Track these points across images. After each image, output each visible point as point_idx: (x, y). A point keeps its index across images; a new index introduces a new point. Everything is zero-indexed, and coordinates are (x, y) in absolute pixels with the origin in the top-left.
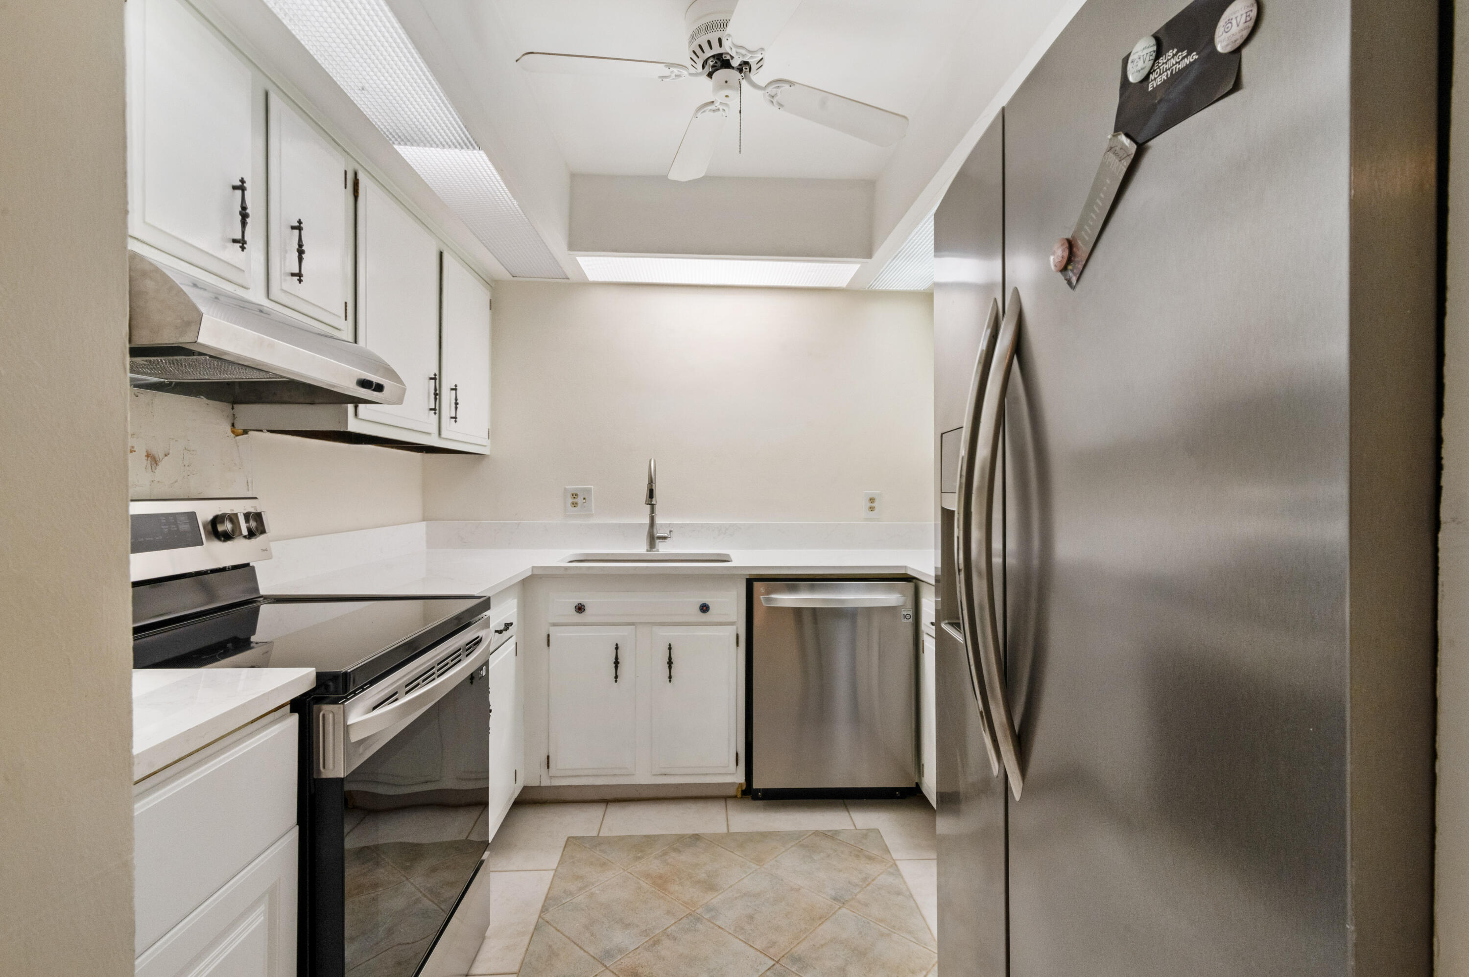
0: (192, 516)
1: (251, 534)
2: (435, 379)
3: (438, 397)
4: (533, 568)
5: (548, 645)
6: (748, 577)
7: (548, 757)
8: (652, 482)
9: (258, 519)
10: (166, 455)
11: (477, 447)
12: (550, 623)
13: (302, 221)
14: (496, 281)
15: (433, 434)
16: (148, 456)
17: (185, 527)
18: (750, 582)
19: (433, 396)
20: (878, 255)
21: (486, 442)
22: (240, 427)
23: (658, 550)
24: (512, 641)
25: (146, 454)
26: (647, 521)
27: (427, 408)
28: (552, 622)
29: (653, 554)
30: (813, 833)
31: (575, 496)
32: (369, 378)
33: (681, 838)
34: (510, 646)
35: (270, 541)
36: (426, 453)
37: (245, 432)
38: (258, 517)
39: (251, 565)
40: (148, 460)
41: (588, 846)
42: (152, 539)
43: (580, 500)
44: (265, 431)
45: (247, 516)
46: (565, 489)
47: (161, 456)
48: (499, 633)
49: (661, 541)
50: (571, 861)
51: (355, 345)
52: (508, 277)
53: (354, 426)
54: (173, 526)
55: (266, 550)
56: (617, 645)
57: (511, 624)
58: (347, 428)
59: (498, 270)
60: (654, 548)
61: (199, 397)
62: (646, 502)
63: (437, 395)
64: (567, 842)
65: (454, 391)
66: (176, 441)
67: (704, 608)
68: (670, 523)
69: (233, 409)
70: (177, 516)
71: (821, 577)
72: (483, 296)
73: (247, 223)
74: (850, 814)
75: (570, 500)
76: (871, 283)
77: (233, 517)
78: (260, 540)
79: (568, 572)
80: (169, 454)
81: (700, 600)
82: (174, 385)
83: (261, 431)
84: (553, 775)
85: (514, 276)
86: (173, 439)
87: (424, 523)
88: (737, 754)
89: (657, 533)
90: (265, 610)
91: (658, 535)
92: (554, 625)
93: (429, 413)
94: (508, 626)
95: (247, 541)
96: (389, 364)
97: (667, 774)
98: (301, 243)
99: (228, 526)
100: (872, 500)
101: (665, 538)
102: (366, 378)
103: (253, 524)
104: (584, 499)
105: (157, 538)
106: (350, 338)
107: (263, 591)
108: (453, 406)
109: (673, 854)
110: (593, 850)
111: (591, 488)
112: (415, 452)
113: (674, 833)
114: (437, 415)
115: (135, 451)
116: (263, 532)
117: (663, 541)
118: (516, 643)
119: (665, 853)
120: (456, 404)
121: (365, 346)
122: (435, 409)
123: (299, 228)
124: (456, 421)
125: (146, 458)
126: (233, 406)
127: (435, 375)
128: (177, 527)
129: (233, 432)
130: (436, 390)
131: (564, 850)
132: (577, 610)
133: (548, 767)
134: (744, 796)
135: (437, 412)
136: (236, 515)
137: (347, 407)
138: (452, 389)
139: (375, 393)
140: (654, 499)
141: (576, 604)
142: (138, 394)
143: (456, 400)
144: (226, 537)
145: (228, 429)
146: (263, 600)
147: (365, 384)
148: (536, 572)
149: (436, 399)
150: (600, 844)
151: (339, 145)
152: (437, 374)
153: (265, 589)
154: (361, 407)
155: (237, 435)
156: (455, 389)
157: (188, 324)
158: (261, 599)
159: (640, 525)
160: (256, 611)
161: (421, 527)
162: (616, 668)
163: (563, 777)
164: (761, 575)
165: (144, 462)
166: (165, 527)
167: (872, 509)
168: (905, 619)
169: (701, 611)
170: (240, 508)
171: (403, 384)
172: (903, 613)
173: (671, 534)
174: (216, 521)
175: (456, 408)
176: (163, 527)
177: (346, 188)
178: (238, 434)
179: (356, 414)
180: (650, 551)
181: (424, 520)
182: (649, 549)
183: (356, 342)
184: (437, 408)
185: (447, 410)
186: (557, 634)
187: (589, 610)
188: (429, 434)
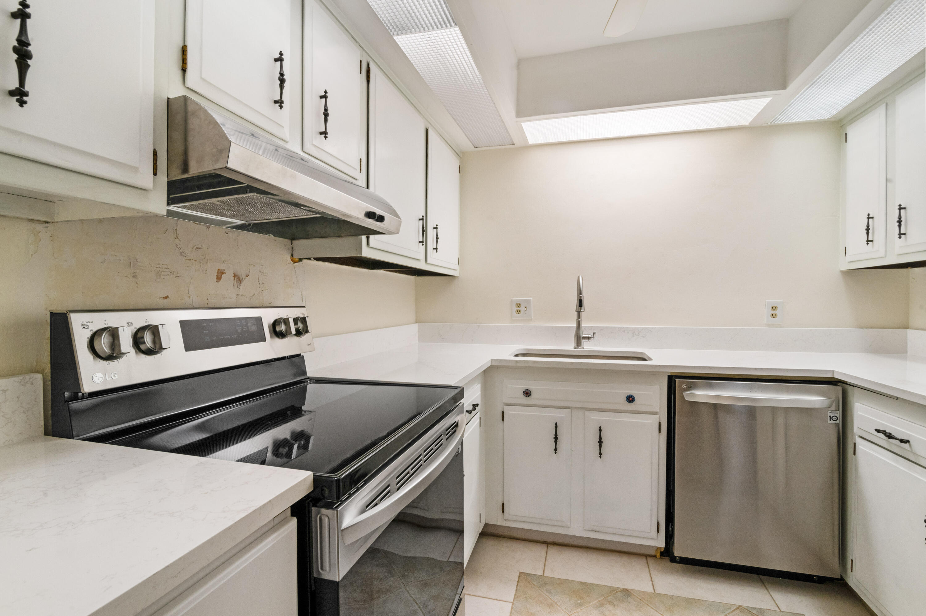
0: (259, 320)
1: (299, 333)
2: (423, 219)
3: (425, 233)
4: (492, 360)
5: (503, 420)
6: (670, 374)
7: (503, 504)
8: (581, 295)
9: (304, 322)
10: (247, 276)
11: (450, 270)
12: (504, 403)
13: (327, 91)
14: (463, 153)
15: (421, 261)
16: (235, 276)
17: (253, 328)
18: (671, 379)
19: (421, 232)
20: (792, 87)
21: (457, 267)
22: (296, 256)
23: (583, 347)
24: (478, 416)
25: (234, 275)
26: (575, 325)
27: (418, 241)
28: (505, 402)
29: (579, 351)
30: (738, 608)
31: (518, 305)
32: (373, 211)
33: (613, 590)
34: (475, 421)
35: (313, 338)
36: (418, 276)
37: (300, 260)
38: (304, 320)
39: (302, 355)
40: (234, 279)
41: (535, 583)
42: (229, 337)
43: (522, 309)
44: (312, 259)
45: (296, 321)
46: (512, 301)
47: (244, 276)
48: (469, 413)
49: (586, 340)
50: (525, 596)
51: (367, 190)
52: (470, 147)
53: (367, 253)
54: (245, 327)
55: (310, 345)
56: (556, 424)
57: (477, 405)
58: (362, 254)
59: (465, 144)
60: (580, 346)
61: (269, 235)
62: (576, 310)
63: (424, 231)
64: (519, 577)
65: (436, 229)
66: (254, 266)
67: (631, 399)
68: (592, 327)
69: (292, 244)
70: (248, 320)
71: (740, 377)
72: (454, 163)
73: (284, 86)
74: (768, 591)
75: (515, 309)
76: (776, 117)
77: (287, 321)
78: (305, 338)
79: (518, 365)
80: (249, 275)
81: (627, 392)
82: (252, 226)
83: (309, 259)
84: (506, 519)
85: (476, 147)
86: (252, 264)
87: (417, 325)
88: (658, 524)
89: (583, 334)
90: (311, 388)
91: (583, 335)
92: (507, 404)
93: (419, 245)
94: (475, 406)
95: (296, 339)
96: (392, 206)
97: (597, 531)
98: (326, 108)
99: (283, 327)
100: (774, 308)
101: (589, 338)
102: (371, 210)
103: (300, 326)
104: (526, 307)
105: (233, 336)
106: (364, 185)
107: (310, 374)
108: (435, 240)
109: (609, 607)
110: (540, 589)
111: (531, 299)
112: (411, 275)
113: (606, 585)
114: (424, 246)
115: (226, 273)
116: (307, 331)
117: (588, 340)
118: (480, 418)
119: (602, 605)
120: (437, 238)
121: (374, 191)
122: (423, 242)
123: (325, 97)
124: (437, 251)
125: (234, 278)
126: (292, 242)
127: (423, 217)
128: (248, 328)
129: (292, 260)
130: (423, 228)
131: (517, 585)
132: (525, 395)
133: (503, 512)
134: (662, 557)
135: (424, 243)
136: (288, 319)
137: (362, 238)
138: (434, 228)
139: (378, 224)
140: (583, 308)
141: (524, 390)
142: (228, 232)
143: (437, 236)
144: (281, 335)
145: (289, 258)
146: (309, 380)
147: (370, 215)
148: (494, 364)
149: (423, 234)
150: (546, 584)
151: (356, 41)
152: (425, 216)
153: (311, 372)
154: (372, 237)
155: (295, 263)
156: (437, 228)
157: (221, 151)
158: (308, 380)
159: (569, 328)
160: (305, 388)
161: (415, 327)
162: (556, 442)
163: (514, 521)
164: (682, 373)
165: (232, 281)
166: (239, 328)
167: (774, 316)
168: (832, 421)
169: (628, 401)
170: (291, 314)
171: (400, 218)
172: (830, 414)
173: (594, 335)
174: (276, 323)
175: (437, 241)
176: (237, 328)
177: (361, 73)
178: (296, 261)
179: (368, 244)
180: (577, 348)
181: (416, 322)
182: (576, 346)
183: (368, 188)
184: (424, 240)
185: (431, 243)
186: (509, 411)
187: (534, 395)
188: (419, 260)
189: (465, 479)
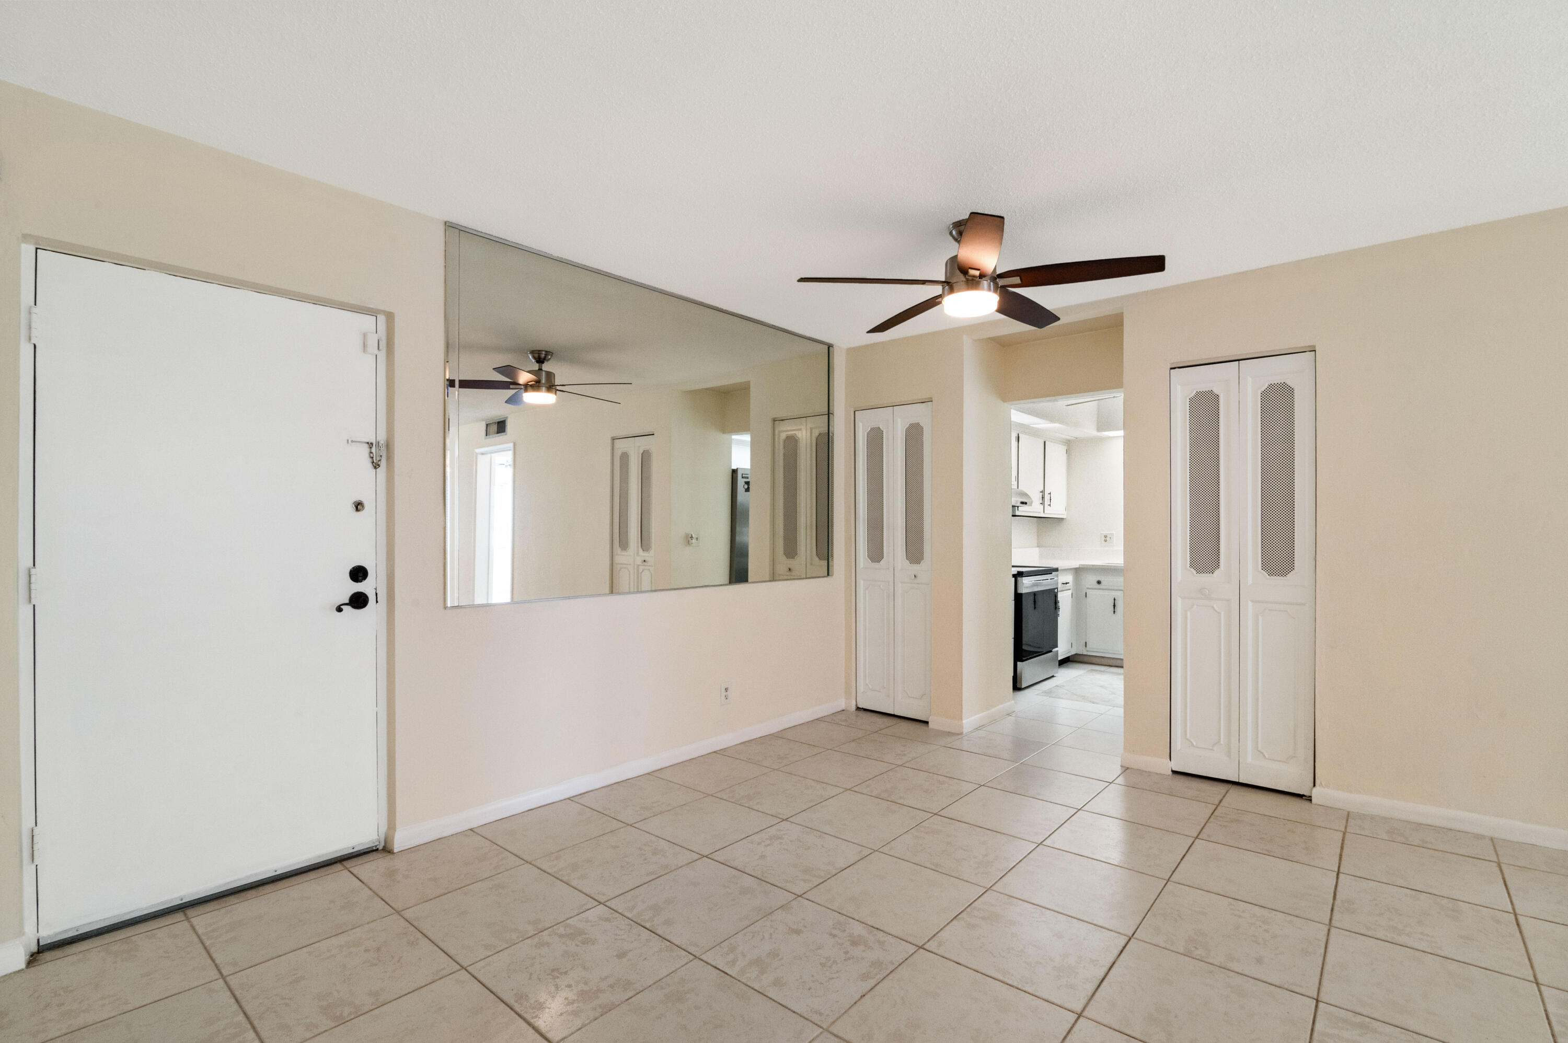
2: (1042, 492)
4: (1080, 564)
5: (1085, 597)
7: (1086, 643)
11: (1059, 516)
12: (1086, 588)
14: (1069, 443)
15: (1042, 513)
19: (1041, 498)
21: (1065, 513)
27: (1040, 506)
31: (1106, 537)
32: (1023, 501)
36: (1039, 519)
43: (1108, 539)
46: (1101, 534)
48: (1063, 584)
52: (1074, 439)
56: (1114, 598)
57: (1069, 583)
63: (1043, 498)
72: (1063, 449)
75: (1103, 539)
84: (1088, 651)
87: (1038, 548)
92: (1088, 588)
94: (1067, 583)
104: (1110, 538)
106: (1016, 487)
108: (1049, 500)
111: (1113, 533)
112: (1035, 518)
114: (1044, 506)
121: (1020, 489)
124: (1050, 506)
130: (1042, 496)
132: (1098, 583)
133: (1086, 647)
135: (1043, 504)
138: (1049, 494)
141: (1098, 581)
143: (1051, 497)
148: (1081, 566)
152: (1043, 490)
161: (1037, 550)
162: (1114, 608)
163: (1092, 651)
175: (1051, 500)
181: (1038, 547)
184: (1043, 502)
185: (1047, 502)
186: (1089, 592)
187: (1103, 583)
188: (1040, 512)
189: (1059, 619)
